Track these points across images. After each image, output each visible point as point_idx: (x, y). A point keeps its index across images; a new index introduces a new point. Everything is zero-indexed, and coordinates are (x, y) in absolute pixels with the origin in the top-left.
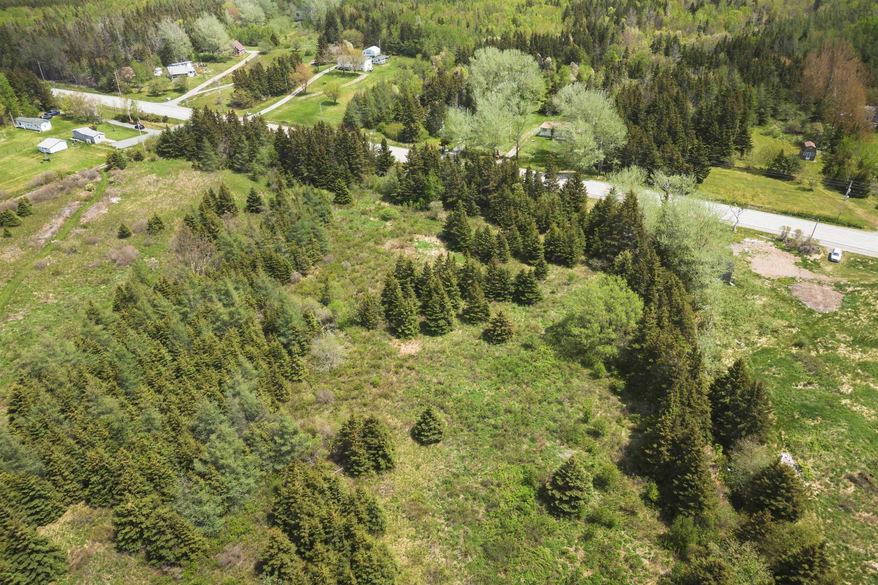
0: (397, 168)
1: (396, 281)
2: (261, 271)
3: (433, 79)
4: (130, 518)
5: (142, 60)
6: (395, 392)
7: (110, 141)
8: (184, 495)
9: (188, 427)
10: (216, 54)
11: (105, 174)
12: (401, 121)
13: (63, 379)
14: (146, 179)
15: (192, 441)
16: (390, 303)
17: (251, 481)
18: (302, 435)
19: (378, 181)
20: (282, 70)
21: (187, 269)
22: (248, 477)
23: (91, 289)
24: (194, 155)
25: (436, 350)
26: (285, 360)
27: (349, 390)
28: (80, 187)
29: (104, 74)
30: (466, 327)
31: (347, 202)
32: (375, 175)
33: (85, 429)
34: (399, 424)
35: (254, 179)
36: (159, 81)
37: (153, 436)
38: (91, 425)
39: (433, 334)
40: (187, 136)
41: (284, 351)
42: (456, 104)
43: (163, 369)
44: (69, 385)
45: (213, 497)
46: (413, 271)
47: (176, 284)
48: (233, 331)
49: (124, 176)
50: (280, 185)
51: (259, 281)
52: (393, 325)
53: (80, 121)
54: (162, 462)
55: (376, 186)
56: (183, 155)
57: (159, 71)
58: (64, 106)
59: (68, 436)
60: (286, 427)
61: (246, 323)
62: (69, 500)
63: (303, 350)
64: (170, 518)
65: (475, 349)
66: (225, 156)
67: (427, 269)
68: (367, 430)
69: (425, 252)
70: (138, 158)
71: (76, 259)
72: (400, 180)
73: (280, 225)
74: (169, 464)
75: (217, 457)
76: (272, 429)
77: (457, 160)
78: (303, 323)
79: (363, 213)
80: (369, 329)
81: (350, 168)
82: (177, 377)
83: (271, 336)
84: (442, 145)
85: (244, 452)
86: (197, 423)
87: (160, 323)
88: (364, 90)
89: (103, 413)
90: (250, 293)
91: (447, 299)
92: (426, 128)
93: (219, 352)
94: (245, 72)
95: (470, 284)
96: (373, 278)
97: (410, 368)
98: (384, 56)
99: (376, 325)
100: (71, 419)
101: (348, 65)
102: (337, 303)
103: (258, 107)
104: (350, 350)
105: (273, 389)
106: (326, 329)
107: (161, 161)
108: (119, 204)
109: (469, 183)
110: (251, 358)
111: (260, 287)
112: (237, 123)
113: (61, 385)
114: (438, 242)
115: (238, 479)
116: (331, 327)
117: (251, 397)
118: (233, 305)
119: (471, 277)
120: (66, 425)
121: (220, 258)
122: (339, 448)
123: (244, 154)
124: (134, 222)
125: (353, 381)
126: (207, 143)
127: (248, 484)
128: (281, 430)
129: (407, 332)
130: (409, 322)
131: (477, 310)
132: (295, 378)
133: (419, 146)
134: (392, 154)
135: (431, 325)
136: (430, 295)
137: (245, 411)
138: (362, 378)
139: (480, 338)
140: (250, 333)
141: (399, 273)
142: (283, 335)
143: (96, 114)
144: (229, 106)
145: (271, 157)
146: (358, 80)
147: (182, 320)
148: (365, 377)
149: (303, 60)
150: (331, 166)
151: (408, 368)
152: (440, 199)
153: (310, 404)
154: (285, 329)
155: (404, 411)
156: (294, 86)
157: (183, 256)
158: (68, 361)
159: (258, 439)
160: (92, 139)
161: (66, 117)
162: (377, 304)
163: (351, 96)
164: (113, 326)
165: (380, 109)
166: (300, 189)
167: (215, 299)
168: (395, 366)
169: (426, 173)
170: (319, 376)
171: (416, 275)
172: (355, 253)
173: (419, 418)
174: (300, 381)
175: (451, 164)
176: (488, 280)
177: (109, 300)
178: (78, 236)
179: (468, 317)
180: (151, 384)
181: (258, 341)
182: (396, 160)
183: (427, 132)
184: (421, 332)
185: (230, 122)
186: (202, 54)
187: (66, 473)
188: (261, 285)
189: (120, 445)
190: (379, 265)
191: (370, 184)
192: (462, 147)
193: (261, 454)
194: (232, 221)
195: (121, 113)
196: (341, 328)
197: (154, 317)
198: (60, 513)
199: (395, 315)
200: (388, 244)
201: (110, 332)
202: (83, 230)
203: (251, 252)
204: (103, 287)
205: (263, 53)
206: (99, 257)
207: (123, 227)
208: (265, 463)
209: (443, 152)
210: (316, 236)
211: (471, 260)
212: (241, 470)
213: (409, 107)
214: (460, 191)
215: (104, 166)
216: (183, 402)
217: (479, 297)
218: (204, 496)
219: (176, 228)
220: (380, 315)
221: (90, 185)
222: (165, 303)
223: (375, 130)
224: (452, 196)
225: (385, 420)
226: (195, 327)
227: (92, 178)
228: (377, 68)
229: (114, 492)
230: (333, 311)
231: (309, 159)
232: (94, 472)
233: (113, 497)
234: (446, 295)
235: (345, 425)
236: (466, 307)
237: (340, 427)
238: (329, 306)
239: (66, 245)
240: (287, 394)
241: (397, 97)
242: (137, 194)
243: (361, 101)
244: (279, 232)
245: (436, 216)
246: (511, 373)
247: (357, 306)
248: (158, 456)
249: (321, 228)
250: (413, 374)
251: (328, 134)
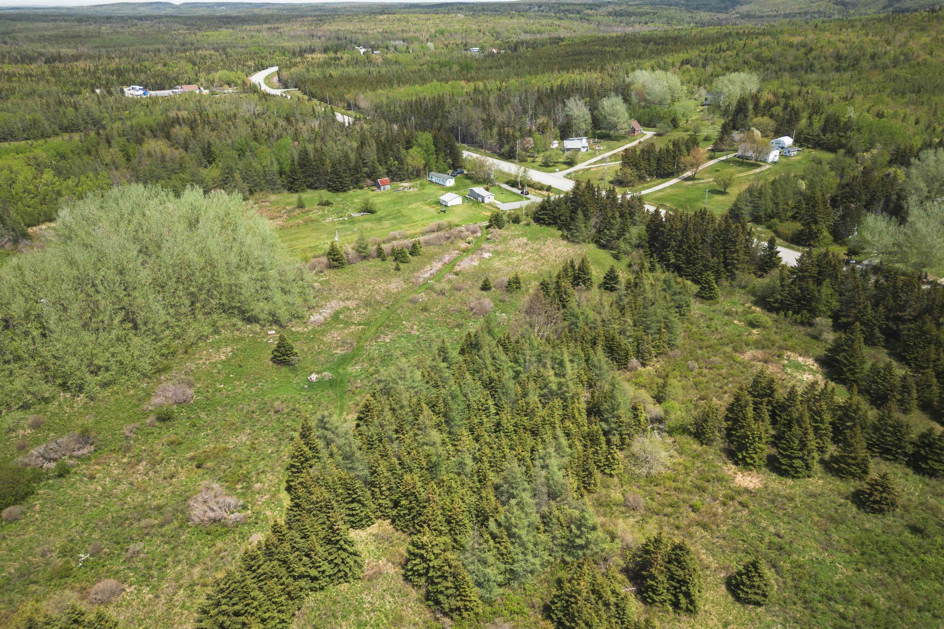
0: (781, 271)
1: (749, 398)
2: (599, 349)
3: (854, 178)
4: (423, 552)
5: (543, 133)
6: (718, 526)
7: (497, 202)
8: (473, 549)
9: (493, 484)
10: (612, 132)
11: (485, 231)
12: (800, 220)
13: (405, 403)
14: (517, 241)
15: (493, 499)
16: (736, 421)
17: (537, 561)
18: (600, 533)
19: (755, 282)
20: (674, 152)
21: (531, 330)
22: (535, 556)
23: (447, 330)
24: (565, 225)
25: (782, 493)
26: (601, 448)
27: (663, 505)
28: (462, 239)
29: (508, 142)
30: (830, 478)
31: (711, 298)
32: (752, 275)
33: (409, 453)
34: (714, 565)
35: (616, 257)
36: (553, 153)
37: (461, 481)
38: (414, 452)
39: (782, 473)
40: (564, 206)
41: (603, 439)
42: (879, 210)
43: (485, 420)
44: (408, 409)
45: (497, 562)
46: (773, 391)
47: (517, 342)
48: (557, 402)
49: (500, 235)
50: (642, 267)
51: (595, 359)
52: (733, 447)
53: (477, 182)
54: (462, 508)
55: (750, 286)
56: (556, 223)
57: (555, 144)
58: (469, 167)
59: (394, 456)
60: (586, 519)
61: (572, 398)
62: (379, 514)
63: (623, 444)
64: (455, 567)
65: (836, 510)
66: (594, 230)
67: (792, 393)
68: (673, 556)
69: (794, 374)
70: (516, 220)
71: (442, 300)
72: (782, 286)
73: (631, 307)
74: (467, 513)
75: (511, 524)
76: (571, 516)
77: (865, 274)
78: (630, 415)
79: (727, 314)
80: (702, 444)
81: (723, 262)
82: (496, 432)
83: (593, 418)
84: (848, 255)
85: (538, 529)
86: (502, 482)
87: (495, 375)
88: (762, 182)
89: (427, 444)
90: (584, 369)
91: (811, 436)
92: (831, 233)
93: (539, 419)
94: (635, 151)
95: (848, 428)
96: (721, 388)
97: (744, 505)
98: (797, 148)
99: (712, 441)
100: (401, 441)
101: (750, 154)
102: (671, 403)
103: (639, 187)
104: (675, 460)
105: (582, 474)
106: (653, 429)
107: (535, 226)
108: (489, 260)
109: (876, 305)
110: (568, 435)
111: (594, 366)
112: (615, 199)
113: (402, 407)
114: (815, 367)
115: (525, 555)
116: (659, 429)
117: (559, 475)
118: (564, 376)
119: (851, 419)
120: (395, 445)
121: (564, 328)
122: (637, 564)
123: (613, 231)
124: (497, 278)
125: (670, 495)
126: (580, 215)
127: (534, 564)
128: (580, 521)
129: (749, 461)
130: (754, 449)
131: (850, 461)
132: (607, 471)
133: (815, 252)
134: (780, 255)
135: (782, 461)
136: (789, 425)
137: (549, 487)
138: (682, 496)
139: (847, 498)
140: (573, 409)
141: (755, 390)
142: (606, 421)
143: (492, 177)
144: (611, 182)
145: (640, 238)
146: (758, 170)
147: (514, 378)
148: (685, 496)
149: (700, 144)
150: (702, 257)
151: (740, 503)
152: (830, 317)
153: (616, 505)
154: (610, 416)
155: (723, 551)
156: (684, 170)
157: (531, 317)
158: (413, 388)
159: (555, 520)
160: (483, 198)
161: (468, 177)
162: (720, 418)
163: (745, 187)
164: (455, 367)
165: (777, 204)
166: (661, 274)
167: (549, 365)
168: (724, 496)
169: (819, 283)
170: (634, 477)
171: (776, 397)
172: (706, 355)
173: (741, 568)
174: (611, 475)
175: (855, 278)
176: (876, 429)
177: (458, 344)
178: (450, 281)
179: (836, 466)
180: (471, 430)
181: (579, 420)
182: (783, 263)
183: (831, 238)
184: (767, 466)
185: (608, 197)
186: (599, 131)
187: (384, 489)
188: (596, 363)
189: (432, 479)
190: (732, 375)
191: (743, 284)
192: (876, 261)
193: (554, 538)
194: (584, 294)
195: (513, 179)
196: (670, 433)
197: (491, 368)
198: (369, 523)
199: (738, 437)
200: (749, 354)
201: (451, 371)
202: (455, 277)
203: (595, 328)
204: (457, 330)
205: (658, 135)
206: (461, 303)
207: (487, 280)
208: (555, 549)
209: (847, 263)
210: (667, 327)
211: (857, 398)
212: (530, 546)
213: (814, 206)
214: (860, 312)
215: (487, 223)
216: (495, 457)
217: (858, 446)
218: (490, 557)
219: (531, 291)
220: (720, 431)
221: (470, 238)
222: (503, 357)
223: (764, 226)
224: (848, 316)
225: (697, 553)
226: (523, 387)
227: (474, 232)
228: (784, 160)
229: (416, 521)
230: (666, 412)
231: (680, 246)
232: (405, 496)
233: (413, 526)
234: (811, 431)
235: (650, 541)
236: (836, 454)
237: (644, 541)
238: (662, 405)
239: (438, 287)
240: (595, 485)
241: (801, 193)
242: (508, 254)
243: (756, 194)
244: (628, 314)
245: (820, 335)
246: (882, 557)
247: (694, 413)
248: (460, 501)
249: (675, 319)
250: (745, 512)
251: (708, 223)
